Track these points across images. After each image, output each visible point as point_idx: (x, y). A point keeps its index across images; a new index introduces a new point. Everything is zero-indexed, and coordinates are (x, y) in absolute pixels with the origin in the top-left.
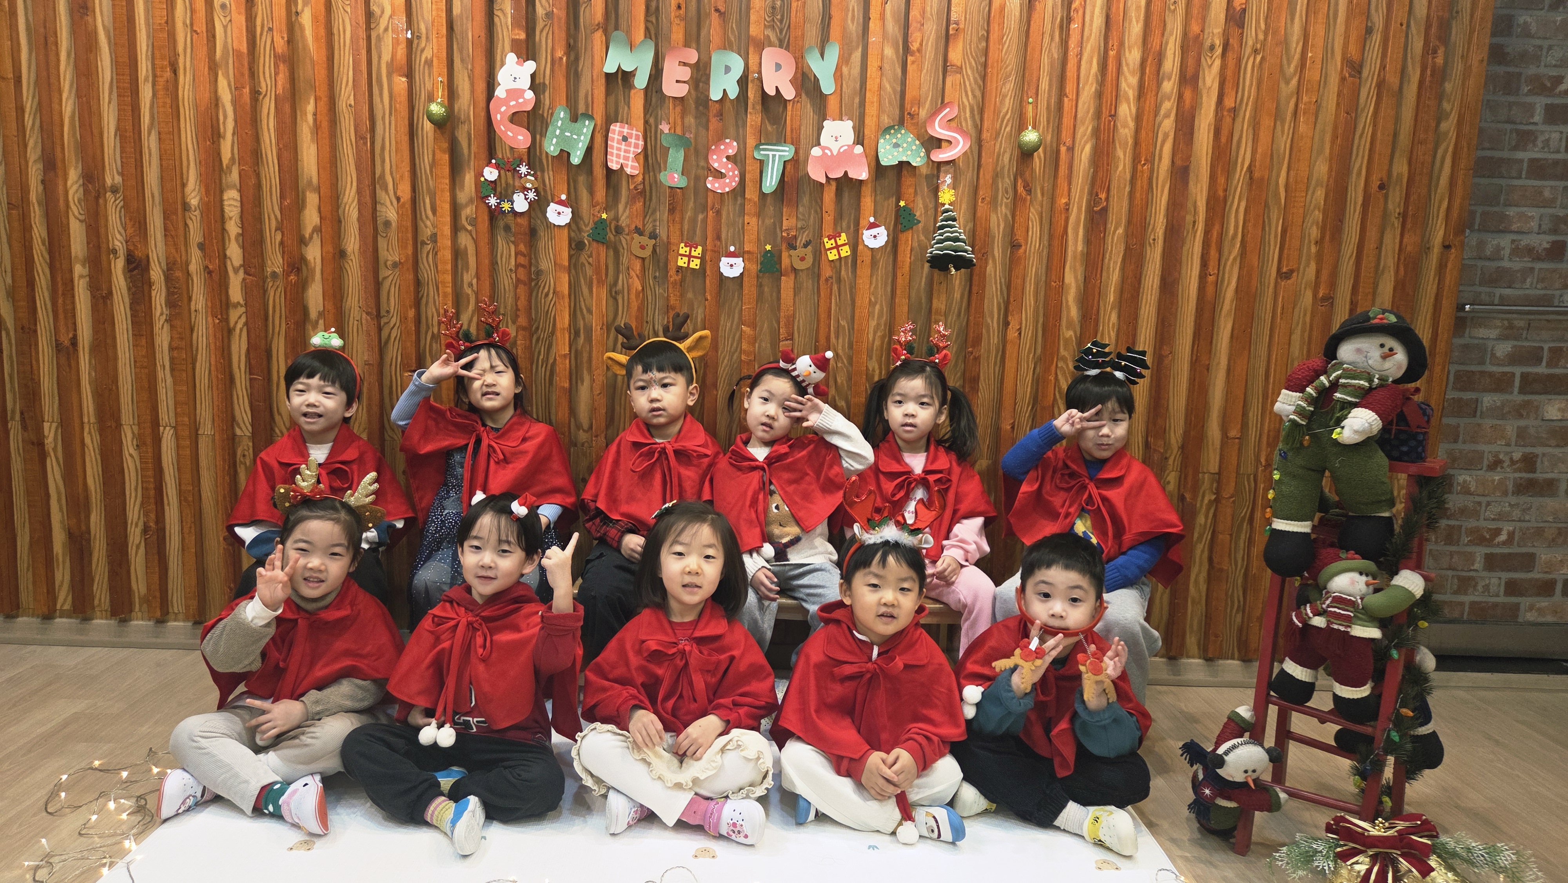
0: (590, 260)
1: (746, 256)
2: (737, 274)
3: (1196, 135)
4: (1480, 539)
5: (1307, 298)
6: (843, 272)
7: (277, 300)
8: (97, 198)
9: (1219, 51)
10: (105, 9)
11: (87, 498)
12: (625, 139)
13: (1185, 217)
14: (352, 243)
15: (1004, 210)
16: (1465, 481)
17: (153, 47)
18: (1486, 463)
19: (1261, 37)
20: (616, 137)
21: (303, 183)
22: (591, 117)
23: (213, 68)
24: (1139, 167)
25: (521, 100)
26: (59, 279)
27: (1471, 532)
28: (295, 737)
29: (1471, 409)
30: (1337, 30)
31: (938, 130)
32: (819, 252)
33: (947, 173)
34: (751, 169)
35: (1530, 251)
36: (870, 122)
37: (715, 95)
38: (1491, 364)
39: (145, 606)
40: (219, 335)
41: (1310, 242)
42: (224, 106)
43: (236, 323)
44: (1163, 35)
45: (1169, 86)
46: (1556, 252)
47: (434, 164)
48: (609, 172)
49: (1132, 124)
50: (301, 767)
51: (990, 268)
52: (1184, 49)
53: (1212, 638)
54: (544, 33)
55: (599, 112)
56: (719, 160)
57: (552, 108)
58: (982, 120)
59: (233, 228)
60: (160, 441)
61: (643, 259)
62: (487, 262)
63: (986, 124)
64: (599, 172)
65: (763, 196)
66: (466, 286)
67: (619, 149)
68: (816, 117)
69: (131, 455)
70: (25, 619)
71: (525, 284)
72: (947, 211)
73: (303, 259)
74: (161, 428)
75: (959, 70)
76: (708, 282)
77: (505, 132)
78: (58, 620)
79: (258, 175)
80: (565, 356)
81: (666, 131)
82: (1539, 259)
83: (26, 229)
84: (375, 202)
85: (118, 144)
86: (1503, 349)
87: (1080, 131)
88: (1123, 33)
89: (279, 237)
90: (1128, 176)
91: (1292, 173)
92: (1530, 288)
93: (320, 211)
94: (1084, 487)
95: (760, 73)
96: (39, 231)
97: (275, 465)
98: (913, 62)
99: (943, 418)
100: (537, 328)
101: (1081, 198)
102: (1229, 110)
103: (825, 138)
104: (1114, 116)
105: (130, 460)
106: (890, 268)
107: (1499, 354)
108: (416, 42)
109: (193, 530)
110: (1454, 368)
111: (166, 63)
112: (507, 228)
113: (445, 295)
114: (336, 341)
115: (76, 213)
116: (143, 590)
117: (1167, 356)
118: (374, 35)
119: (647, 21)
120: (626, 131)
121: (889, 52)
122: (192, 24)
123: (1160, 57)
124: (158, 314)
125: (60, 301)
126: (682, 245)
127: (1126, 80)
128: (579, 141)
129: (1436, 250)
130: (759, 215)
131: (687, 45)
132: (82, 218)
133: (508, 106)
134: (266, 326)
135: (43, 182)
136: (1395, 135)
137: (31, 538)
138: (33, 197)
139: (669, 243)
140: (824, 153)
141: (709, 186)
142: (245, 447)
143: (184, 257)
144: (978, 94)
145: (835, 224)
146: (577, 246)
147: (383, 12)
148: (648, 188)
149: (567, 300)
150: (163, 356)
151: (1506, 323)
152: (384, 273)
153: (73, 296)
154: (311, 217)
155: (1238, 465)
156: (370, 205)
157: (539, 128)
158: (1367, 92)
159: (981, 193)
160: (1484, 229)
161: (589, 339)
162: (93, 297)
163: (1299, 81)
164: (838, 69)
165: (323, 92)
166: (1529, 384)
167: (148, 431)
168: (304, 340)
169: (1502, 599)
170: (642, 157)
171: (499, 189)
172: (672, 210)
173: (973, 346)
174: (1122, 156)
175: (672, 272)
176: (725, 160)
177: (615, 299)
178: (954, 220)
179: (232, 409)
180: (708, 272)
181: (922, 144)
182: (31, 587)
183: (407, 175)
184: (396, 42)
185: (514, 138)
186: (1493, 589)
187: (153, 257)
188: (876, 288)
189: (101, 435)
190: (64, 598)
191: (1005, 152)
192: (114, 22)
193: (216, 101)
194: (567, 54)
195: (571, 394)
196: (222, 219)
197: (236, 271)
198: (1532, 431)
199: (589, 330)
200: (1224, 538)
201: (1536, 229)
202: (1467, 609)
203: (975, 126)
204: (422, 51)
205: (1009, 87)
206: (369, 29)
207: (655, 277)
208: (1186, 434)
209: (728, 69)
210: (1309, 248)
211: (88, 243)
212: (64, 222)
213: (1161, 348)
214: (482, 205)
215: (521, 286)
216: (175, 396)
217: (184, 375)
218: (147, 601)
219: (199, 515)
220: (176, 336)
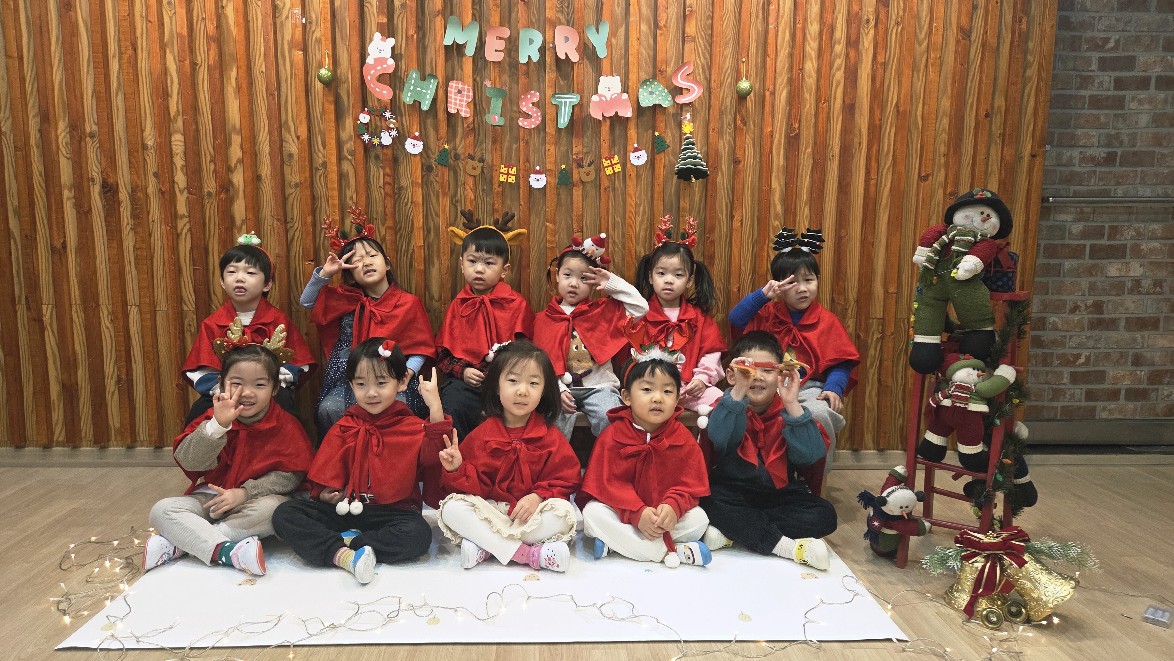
0: (437, 178)
1: (548, 173)
2: (542, 186)
3: (859, 82)
4: (1066, 361)
5: (940, 194)
6: (616, 183)
7: (212, 212)
8: (80, 142)
9: (873, 23)
10: (83, 7)
11: (75, 360)
12: (460, 92)
13: (853, 140)
14: (266, 170)
15: (727, 137)
16: (1054, 321)
17: (119, 32)
18: (1068, 308)
19: (901, 13)
20: (453, 90)
21: (229, 127)
22: (435, 77)
23: (163, 47)
24: (821, 105)
25: (385, 66)
26: (53, 200)
27: (1059, 357)
28: (238, 512)
29: (1056, 271)
30: (953, 8)
31: (680, 82)
32: (600, 170)
33: (687, 111)
34: (550, 111)
35: (1093, 159)
36: (632, 77)
37: (523, 60)
38: (1070, 239)
39: (119, 437)
40: (170, 238)
41: (940, 155)
42: (170, 74)
43: (182, 229)
44: (834, 13)
45: (839, 48)
46: (1110, 159)
47: (323, 112)
48: (449, 114)
49: (814, 76)
50: (245, 531)
51: (719, 178)
52: (849, 22)
53: (882, 435)
54: (400, 19)
55: (441, 73)
56: (526, 106)
57: (407, 72)
58: (710, 74)
59: (179, 161)
60: (128, 316)
61: (475, 177)
62: (363, 181)
63: (714, 77)
64: (442, 116)
65: (559, 130)
66: (348, 199)
67: (456, 99)
68: (594, 74)
69: (107, 327)
70: (30, 448)
71: (391, 197)
72: (688, 138)
73: (230, 183)
74: (129, 307)
75: (694, 39)
76: (521, 192)
77: (374, 89)
78: (55, 449)
79: (197, 123)
80: (420, 247)
81: (489, 86)
82: (1099, 164)
83: (28, 165)
84: (281, 140)
85: (94, 103)
86: (1077, 228)
87: (779, 81)
88: (806, 13)
89: (212, 167)
90: (813, 112)
91: (926, 107)
92: (1095, 185)
93: (242, 148)
94: (790, 331)
95: (554, 43)
96: (37, 166)
97: (215, 327)
98: (661, 35)
99: (691, 283)
100: (400, 228)
101: (781, 128)
102: (881, 64)
103: (602, 88)
104: (802, 70)
105: (106, 330)
106: (650, 180)
107: (1074, 231)
108: (308, 26)
109: (154, 382)
110: (1042, 243)
111: (129, 44)
112: (377, 157)
113: (334, 205)
114: (255, 240)
115: (65, 153)
116: (117, 425)
117: (844, 237)
118: (278, 22)
119: (473, 9)
120: (460, 86)
121: (644, 28)
122: (147, 16)
123: (832, 29)
124: (125, 224)
125: (54, 216)
126: (502, 166)
127: (809, 44)
128: (427, 93)
129: (1026, 159)
130: (556, 143)
131: (502, 25)
132: (68, 156)
133: (376, 70)
134: (204, 231)
135: (40, 131)
136: (995, 79)
137: (34, 388)
138: (33, 142)
139: (493, 165)
140: (601, 99)
141: (520, 124)
142: (191, 320)
143: (143, 183)
144: (708, 56)
145: (610, 149)
146: (427, 169)
147: (284, 5)
148: (477, 126)
149: (421, 208)
150: (129, 255)
151: (1078, 210)
152: (288, 191)
153: (63, 213)
154: (236, 152)
155: (896, 313)
156: (278, 142)
157: (398, 85)
158: (975, 50)
159: (711, 125)
160: (1060, 145)
161: (437, 235)
162: (78, 212)
163: (928, 43)
164: (609, 40)
165: (243, 63)
166: (1096, 252)
167: (120, 309)
168: (232, 239)
169: (1083, 404)
170: (472, 105)
171: (370, 130)
172: (494, 142)
173: (710, 233)
174: (808, 98)
175: (496, 186)
176: (531, 105)
177: (456, 206)
178: (693, 144)
179: (181, 292)
180: (521, 185)
181: (670, 92)
182: (35, 426)
183: (304, 121)
184: (294, 26)
185: (381, 92)
186: (1077, 397)
187: (121, 184)
188: (640, 194)
189: (84, 313)
190: (59, 433)
191: (727, 96)
192: (91, 15)
193: (165, 71)
194: (417, 32)
195: (426, 273)
196: (171, 154)
197: (182, 192)
198: (1099, 284)
199: (437, 229)
200: (888, 363)
201: (1096, 144)
202: (1059, 411)
203: (706, 79)
204: (314, 32)
205: (729, 51)
206: (274, 17)
207: (484, 190)
208: (859, 292)
209: (531, 42)
210: (940, 160)
211: (74, 174)
212: (56, 159)
213: (840, 232)
214: (359, 141)
215: (388, 198)
216: (139, 283)
217: (145, 267)
218: (120, 432)
219: (158, 369)
220: (139, 239)
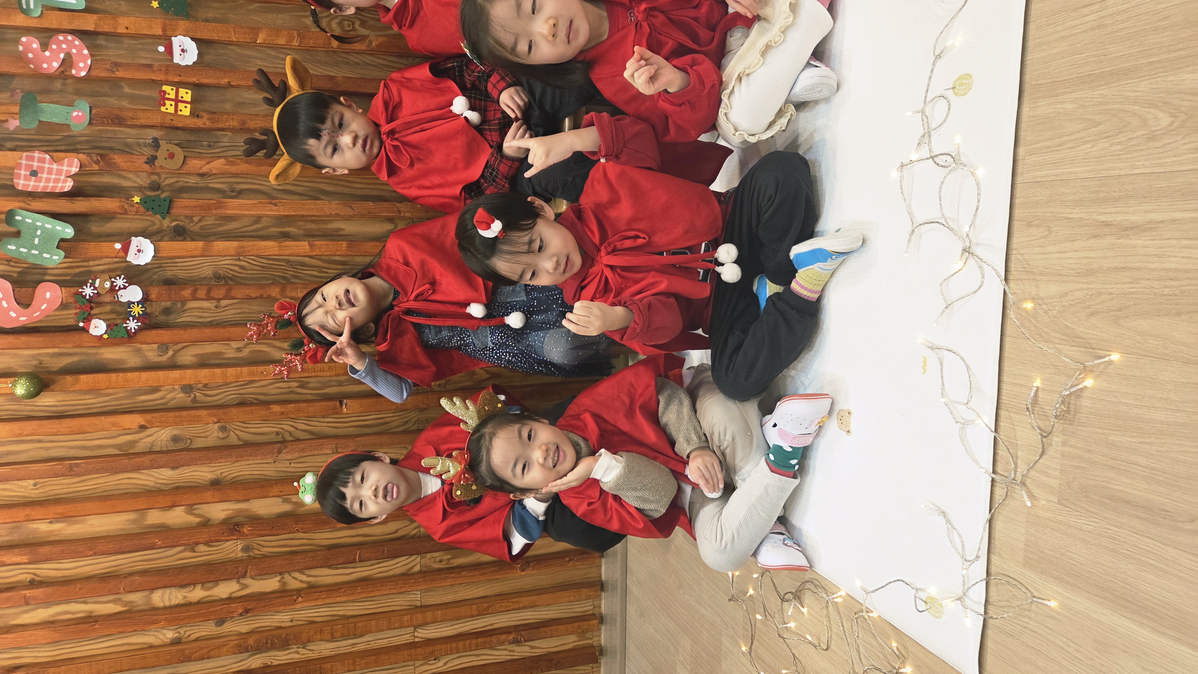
0: (196, 219)
1: (169, 33)
2: (193, 44)
7: (275, 544)
12: (34, 173)
14: (201, 474)
20: (32, 183)
21: (135, 528)
22: (11, 214)
23: (9, 629)
34: (54, 20)
39: (587, 635)
40: (315, 596)
42: (54, 616)
43: (301, 581)
56: (49, 61)
59: (197, 594)
60: (429, 640)
61: (186, 156)
62: (207, 331)
64: (81, 204)
65: (89, 9)
66: (240, 355)
67: (48, 180)
69: (445, 664)
71: (230, 289)
73: (225, 522)
74: (417, 640)
76: (206, 82)
77: (42, 313)
79: (129, 575)
81: (17, 124)
84: (150, 453)
89: (202, 548)
93: (168, 509)
100: (281, 277)
105: (449, 666)
109: (514, 600)
112: (167, 311)
113: (252, 375)
114: (309, 479)
116: (573, 638)
120: (23, 172)
124: (297, 656)
130: (115, 15)
133: (9, 310)
134: (302, 552)
139: (162, 126)
141: (83, 74)
142: (433, 561)
143: (234, 638)
146: (180, 233)
148: (95, 150)
149: (245, 243)
150: (344, 646)
152: (233, 440)
154: (176, 517)
156: (154, 458)
157: (33, 275)
165: (20, 515)
167: (419, 651)
170: (56, 154)
171: (118, 319)
172: (120, 123)
175: (199, 123)
176: (47, 53)
179: (394, 576)
180: (195, 79)
183: (113, 420)
185: (48, 301)
187: (237, 667)
193: (48, 624)
196: (185, 606)
197: (245, 587)
199: (280, 220)
207: (210, 146)
214: (139, 337)
215: (233, 293)
216: (383, 630)
217: (360, 624)
218: (582, 634)
219: (501, 596)
220: (319, 637)
